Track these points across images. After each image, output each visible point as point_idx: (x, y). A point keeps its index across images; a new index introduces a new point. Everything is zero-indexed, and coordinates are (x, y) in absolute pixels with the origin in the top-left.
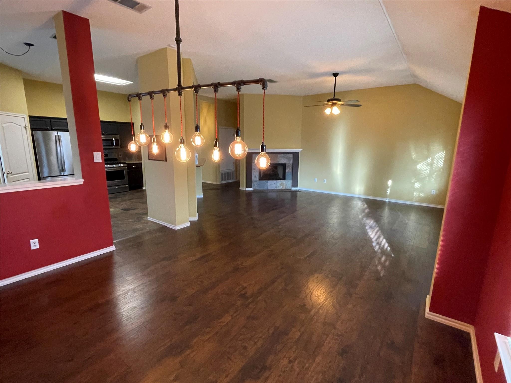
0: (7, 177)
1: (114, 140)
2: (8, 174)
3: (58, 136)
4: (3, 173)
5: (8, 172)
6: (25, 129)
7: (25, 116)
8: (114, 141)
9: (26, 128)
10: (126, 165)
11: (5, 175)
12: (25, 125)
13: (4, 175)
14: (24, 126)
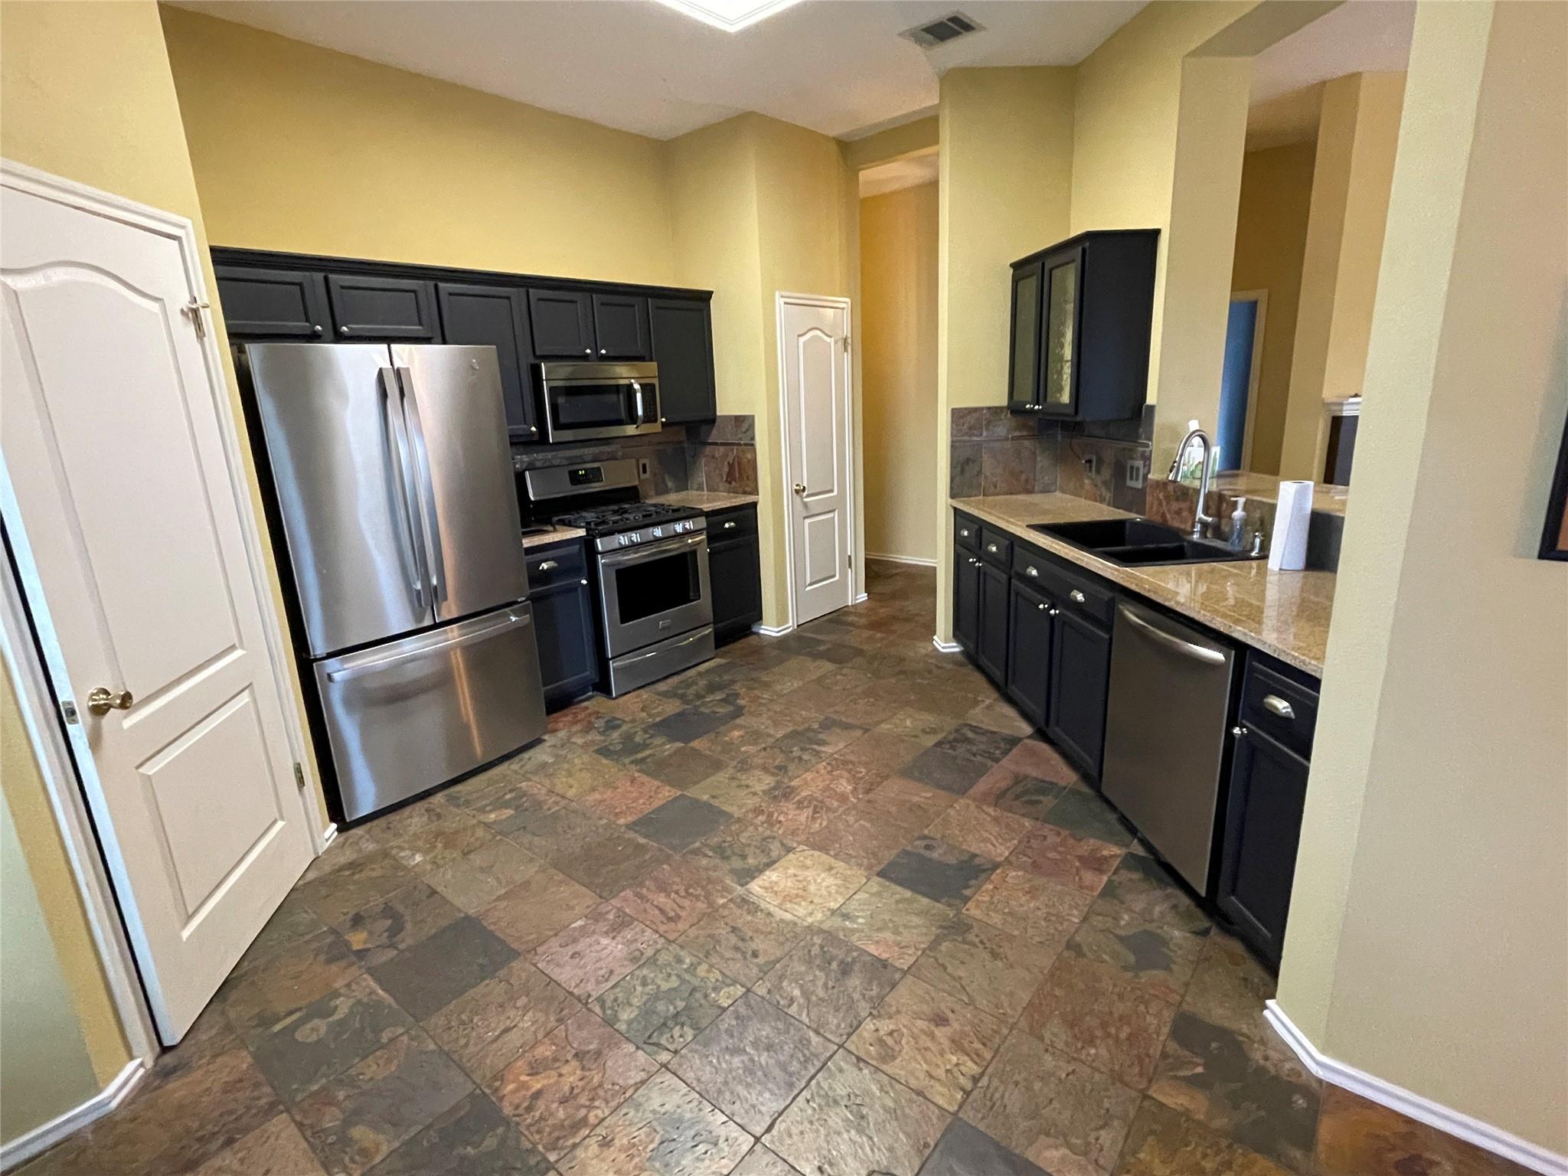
0: (95, 741)
1: (637, 386)
2: (99, 711)
3: (398, 373)
4: (62, 716)
5: (101, 699)
6: (192, 328)
7: (183, 227)
8: (639, 396)
9: (194, 315)
10: (702, 522)
11: (78, 732)
12: (188, 298)
13: (69, 727)
14: (184, 302)
